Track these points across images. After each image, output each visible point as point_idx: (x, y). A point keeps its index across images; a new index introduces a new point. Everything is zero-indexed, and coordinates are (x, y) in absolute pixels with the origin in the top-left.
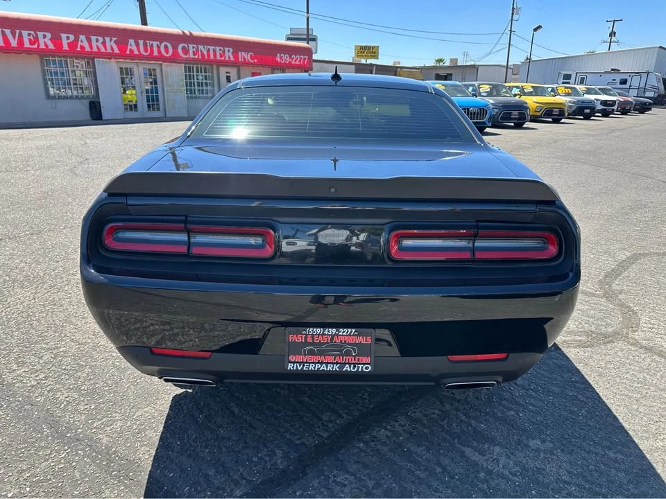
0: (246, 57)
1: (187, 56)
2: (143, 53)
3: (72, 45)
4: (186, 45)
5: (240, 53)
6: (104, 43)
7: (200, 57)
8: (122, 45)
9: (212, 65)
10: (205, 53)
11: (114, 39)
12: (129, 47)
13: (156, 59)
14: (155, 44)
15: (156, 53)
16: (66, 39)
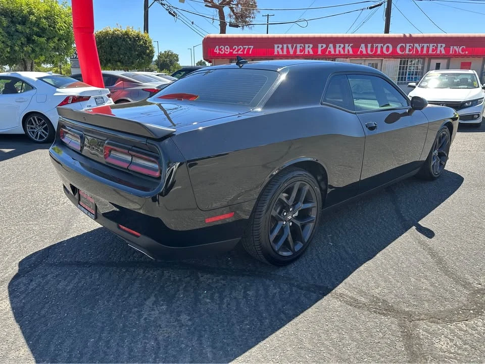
0: (457, 50)
1: (403, 53)
2: (369, 52)
3: (324, 51)
4: (404, 45)
5: (452, 47)
6: (344, 49)
7: (414, 53)
8: (356, 48)
9: (424, 59)
10: (419, 49)
11: (351, 45)
12: (360, 49)
13: (379, 56)
14: (379, 45)
15: (379, 52)
16: (321, 47)
